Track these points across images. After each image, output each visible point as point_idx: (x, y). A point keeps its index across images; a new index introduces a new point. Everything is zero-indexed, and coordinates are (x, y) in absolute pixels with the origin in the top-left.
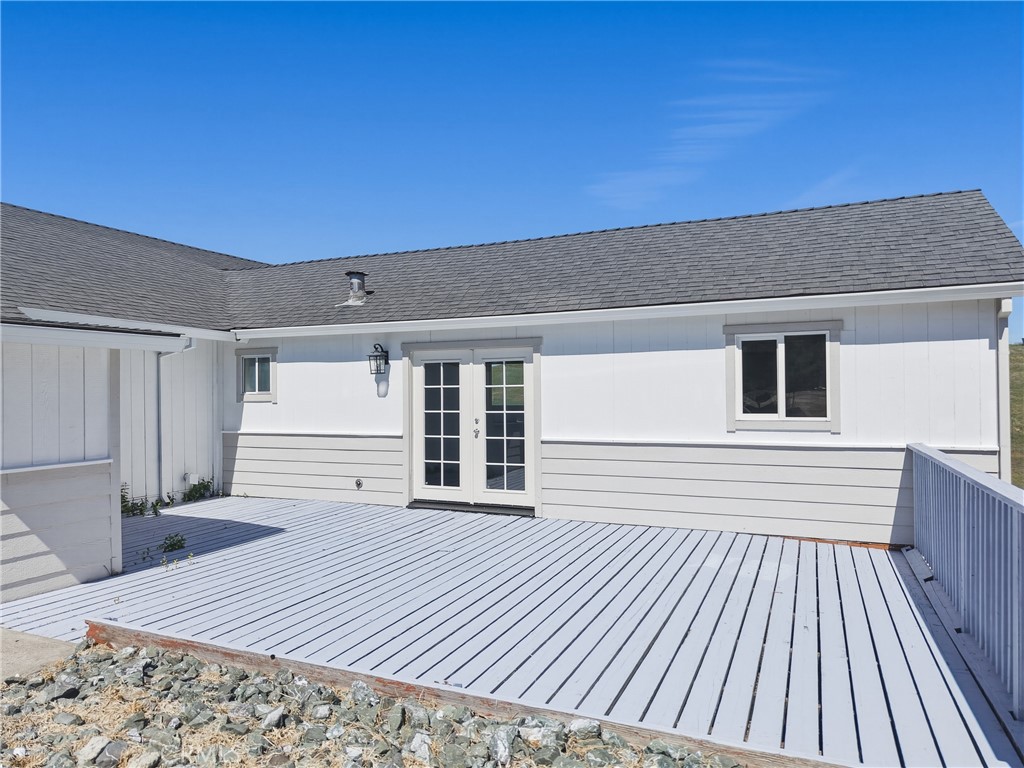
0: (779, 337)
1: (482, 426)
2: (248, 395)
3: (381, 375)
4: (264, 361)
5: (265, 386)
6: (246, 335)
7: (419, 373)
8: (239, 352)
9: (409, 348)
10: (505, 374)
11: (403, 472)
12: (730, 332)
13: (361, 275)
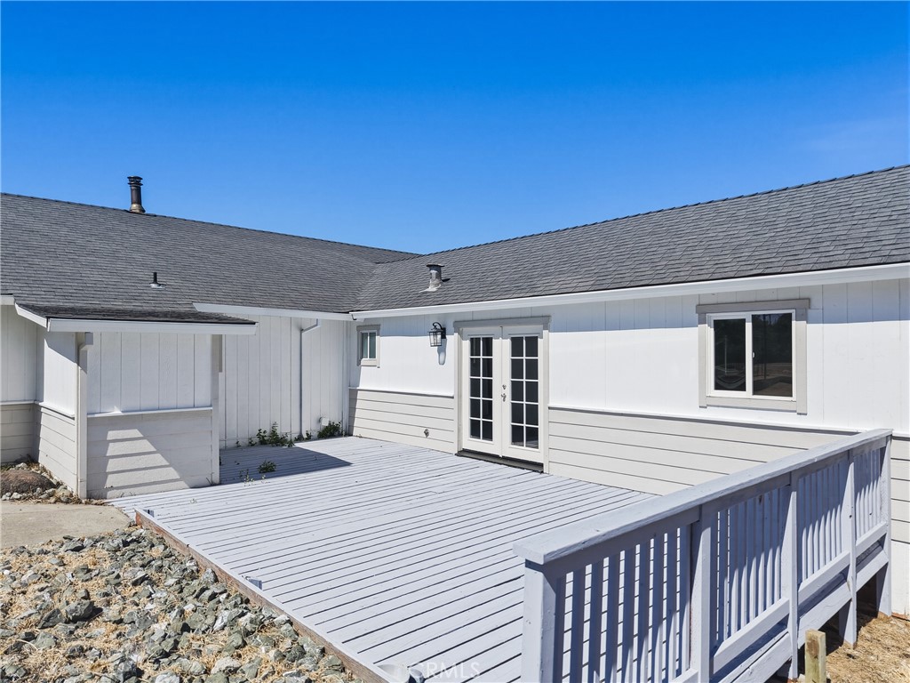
0: (747, 316)
1: (508, 392)
2: (364, 362)
3: (441, 348)
4: (373, 335)
5: (373, 355)
6: (361, 316)
7: (466, 345)
8: (359, 328)
9: (460, 325)
10: (525, 348)
11: (453, 426)
12: (702, 311)
13: (437, 268)
